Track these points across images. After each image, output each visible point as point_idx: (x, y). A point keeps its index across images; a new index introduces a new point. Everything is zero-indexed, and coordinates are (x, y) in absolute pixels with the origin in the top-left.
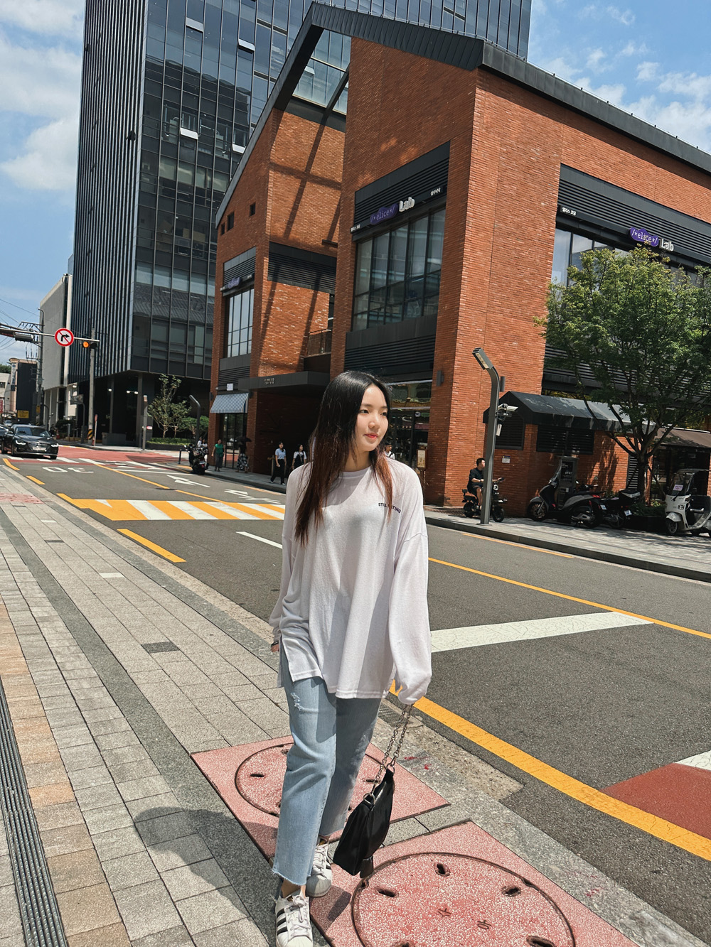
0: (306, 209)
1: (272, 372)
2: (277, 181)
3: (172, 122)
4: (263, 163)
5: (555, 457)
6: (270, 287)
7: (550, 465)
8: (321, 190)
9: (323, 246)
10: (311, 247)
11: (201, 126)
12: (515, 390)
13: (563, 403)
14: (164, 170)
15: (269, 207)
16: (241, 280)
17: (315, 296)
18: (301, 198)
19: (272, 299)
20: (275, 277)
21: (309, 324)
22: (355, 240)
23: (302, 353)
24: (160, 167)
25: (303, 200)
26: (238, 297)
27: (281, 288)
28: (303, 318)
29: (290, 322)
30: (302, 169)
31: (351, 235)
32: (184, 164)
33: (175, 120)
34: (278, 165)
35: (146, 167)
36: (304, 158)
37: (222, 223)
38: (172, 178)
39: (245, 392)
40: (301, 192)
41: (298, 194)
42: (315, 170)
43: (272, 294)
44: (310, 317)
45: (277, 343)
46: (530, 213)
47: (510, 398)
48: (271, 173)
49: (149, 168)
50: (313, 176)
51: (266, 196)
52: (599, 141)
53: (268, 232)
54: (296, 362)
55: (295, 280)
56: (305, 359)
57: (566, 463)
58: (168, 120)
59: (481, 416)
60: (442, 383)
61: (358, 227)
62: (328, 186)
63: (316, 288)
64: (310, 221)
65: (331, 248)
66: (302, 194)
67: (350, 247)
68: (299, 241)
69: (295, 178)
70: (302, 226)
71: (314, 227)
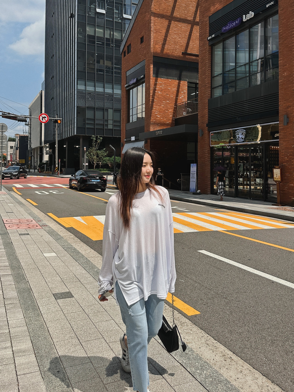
0: (172, 36)
1: (158, 128)
2: (155, 22)
3: (92, 6)
4: (147, 14)
6: (154, 80)
8: (180, 25)
9: (183, 56)
10: (176, 57)
11: (106, 7)
14: (89, 30)
15: (152, 37)
16: (137, 79)
17: (179, 84)
19: (156, 87)
20: (157, 74)
21: (176, 100)
22: (210, 44)
23: (173, 116)
24: (87, 29)
25: (170, 31)
26: (135, 89)
27: (160, 81)
28: (173, 96)
29: (166, 99)
30: (169, 14)
31: (208, 42)
32: (99, 27)
33: (93, 5)
34: (156, 13)
35: (80, 30)
36: (169, 8)
37: (124, 51)
38: (93, 34)
39: (143, 141)
40: (169, 27)
41: (167, 29)
42: (176, 14)
43: (155, 85)
44: (177, 95)
45: (160, 112)
48: (152, 18)
49: (81, 30)
50: (175, 18)
51: (150, 31)
53: (152, 50)
54: (170, 121)
55: (168, 76)
56: (175, 119)
58: (90, 5)
60: (287, 123)
61: (213, 36)
62: (184, 22)
63: (180, 79)
64: (175, 42)
65: (187, 56)
66: (169, 28)
67: (208, 49)
68: (169, 54)
69: (165, 19)
70: (170, 45)
71: (177, 45)
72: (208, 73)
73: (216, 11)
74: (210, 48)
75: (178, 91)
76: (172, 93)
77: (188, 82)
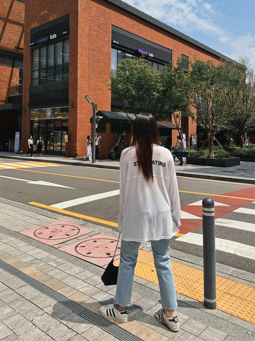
0: (7, 34)
5: (118, 135)
7: (116, 138)
8: (14, 26)
9: (16, 49)
10: (10, 50)
12: (101, 110)
13: (119, 114)
17: (12, 70)
18: (5, 29)
21: (10, 82)
22: (31, 49)
23: (7, 95)
28: (7, 79)
29: (1, 81)
30: (5, 17)
31: (29, 47)
36: (5, 12)
41: (3, 28)
42: (10, 18)
44: (11, 79)
46: (101, 42)
47: (100, 113)
50: (10, 20)
52: (124, 16)
54: (5, 98)
55: (3, 63)
56: (9, 97)
57: (122, 137)
59: (89, 120)
60: (73, 108)
61: (33, 44)
62: (17, 24)
63: (13, 66)
64: (9, 39)
65: (19, 50)
66: (5, 27)
67: (29, 52)
68: (4, 47)
69: (2, 20)
70: (6, 41)
71: (11, 41)
72: (29, 68)
73: (35, 27)
74: (31, 51)
75: (11, 76)
76: (6, 77)
77: (20, 70)
